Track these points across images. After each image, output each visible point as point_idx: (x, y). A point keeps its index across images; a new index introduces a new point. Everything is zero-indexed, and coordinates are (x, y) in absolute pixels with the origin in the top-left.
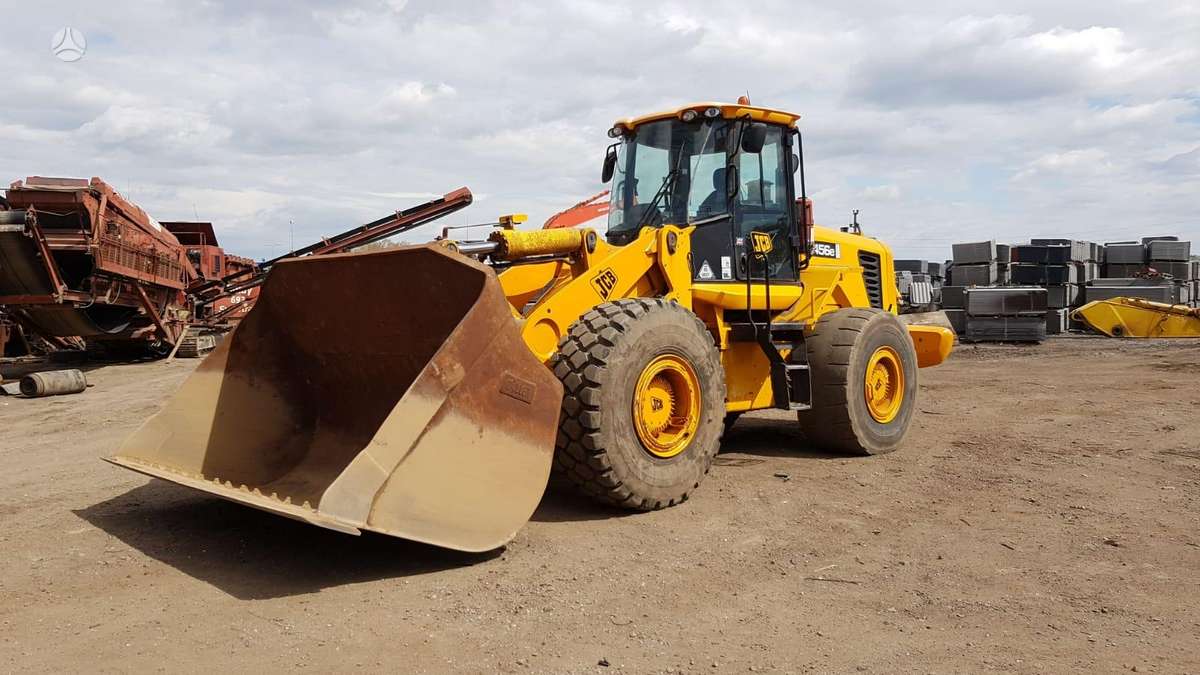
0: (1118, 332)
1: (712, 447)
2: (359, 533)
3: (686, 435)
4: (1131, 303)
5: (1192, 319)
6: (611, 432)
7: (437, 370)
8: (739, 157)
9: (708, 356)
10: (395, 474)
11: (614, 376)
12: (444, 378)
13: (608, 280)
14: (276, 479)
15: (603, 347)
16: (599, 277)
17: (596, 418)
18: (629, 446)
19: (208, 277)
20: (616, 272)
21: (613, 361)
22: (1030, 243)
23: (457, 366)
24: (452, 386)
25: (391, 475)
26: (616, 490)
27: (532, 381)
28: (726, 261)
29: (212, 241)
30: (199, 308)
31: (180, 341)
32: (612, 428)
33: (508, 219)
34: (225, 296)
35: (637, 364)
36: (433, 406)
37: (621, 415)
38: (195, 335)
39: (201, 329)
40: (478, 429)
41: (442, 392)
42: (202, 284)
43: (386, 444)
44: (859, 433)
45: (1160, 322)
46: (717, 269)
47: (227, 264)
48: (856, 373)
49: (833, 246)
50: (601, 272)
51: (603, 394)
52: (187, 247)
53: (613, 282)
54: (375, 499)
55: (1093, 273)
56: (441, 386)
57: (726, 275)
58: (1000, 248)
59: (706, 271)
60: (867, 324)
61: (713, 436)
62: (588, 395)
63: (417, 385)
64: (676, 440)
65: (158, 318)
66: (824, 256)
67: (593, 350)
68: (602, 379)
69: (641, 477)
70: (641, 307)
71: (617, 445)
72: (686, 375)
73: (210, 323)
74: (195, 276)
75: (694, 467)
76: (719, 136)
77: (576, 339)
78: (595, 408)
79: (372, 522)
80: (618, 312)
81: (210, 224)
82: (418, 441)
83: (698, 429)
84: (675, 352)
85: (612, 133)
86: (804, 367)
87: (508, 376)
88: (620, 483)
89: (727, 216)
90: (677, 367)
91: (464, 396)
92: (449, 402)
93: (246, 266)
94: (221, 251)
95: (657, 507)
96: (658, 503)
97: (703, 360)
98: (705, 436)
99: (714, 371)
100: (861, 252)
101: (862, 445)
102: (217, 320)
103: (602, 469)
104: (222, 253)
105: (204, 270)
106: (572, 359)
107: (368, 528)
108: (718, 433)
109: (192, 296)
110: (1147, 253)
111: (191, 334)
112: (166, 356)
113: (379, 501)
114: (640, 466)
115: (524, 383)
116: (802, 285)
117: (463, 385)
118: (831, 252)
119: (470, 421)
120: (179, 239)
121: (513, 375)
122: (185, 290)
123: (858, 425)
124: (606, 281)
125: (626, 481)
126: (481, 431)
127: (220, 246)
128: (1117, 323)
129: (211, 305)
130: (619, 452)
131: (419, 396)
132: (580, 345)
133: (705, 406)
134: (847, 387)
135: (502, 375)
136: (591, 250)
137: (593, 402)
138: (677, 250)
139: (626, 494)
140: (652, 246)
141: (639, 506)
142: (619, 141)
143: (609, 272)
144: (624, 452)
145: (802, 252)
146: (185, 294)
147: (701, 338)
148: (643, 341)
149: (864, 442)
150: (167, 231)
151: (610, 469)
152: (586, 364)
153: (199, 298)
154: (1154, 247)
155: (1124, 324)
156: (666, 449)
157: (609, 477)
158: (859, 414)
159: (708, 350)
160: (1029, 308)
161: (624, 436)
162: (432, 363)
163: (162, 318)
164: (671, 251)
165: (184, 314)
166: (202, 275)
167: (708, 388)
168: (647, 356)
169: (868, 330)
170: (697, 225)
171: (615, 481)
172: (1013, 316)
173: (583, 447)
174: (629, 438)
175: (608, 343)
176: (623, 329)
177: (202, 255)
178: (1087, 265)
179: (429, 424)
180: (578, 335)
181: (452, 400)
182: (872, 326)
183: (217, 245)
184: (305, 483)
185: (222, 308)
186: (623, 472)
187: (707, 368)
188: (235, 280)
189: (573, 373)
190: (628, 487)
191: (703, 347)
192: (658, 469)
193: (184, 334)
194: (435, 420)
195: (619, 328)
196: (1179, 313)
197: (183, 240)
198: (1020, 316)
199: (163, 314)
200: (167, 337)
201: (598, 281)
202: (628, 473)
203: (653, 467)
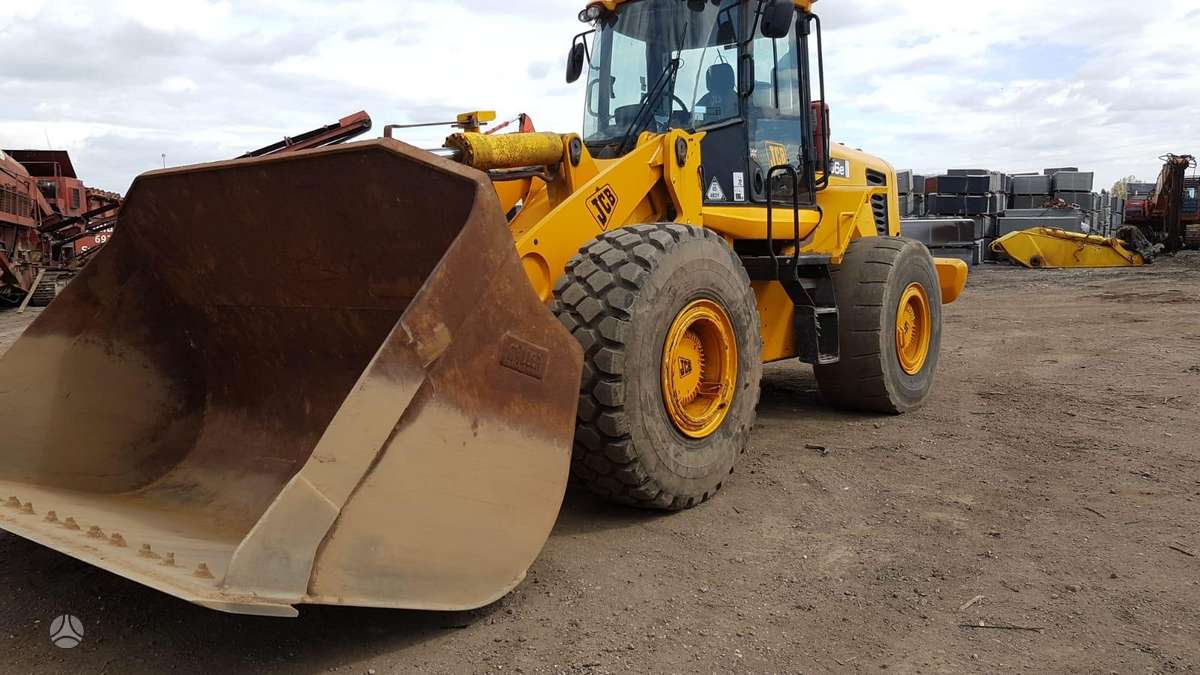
0: (1036, 262)
1: (749, 420)
2: (295, 613)
3: (722, 406)
4: (1048, 234)
5: (1105, 249)
6: (638, 410)
7: (410, 334)
8: (752, 45)
9: (745, 301)
10: (348, 507)
11: (640, 332)
12: (420, 346)
13: (606, 201)
14: (150, 481)
15: (626, 292)
16: (596, 196)
17: (618, 392)
18: (658, 426)
19: (68, 214)
20: (617, 191)
21: (638, 312)
22: (946, 173)
23: (440, 329)
24: (432, 358)
25: (341, 510)
26: (642, 488)
27: (543, 345)
28: (738, 177)
29: (70, 172)
30: (56, 249)
31: (34, 287)
32: (638, 404)
33: (470, 117)
34: (86, 235)
35: (667, 314)
36: (404, 394)
37: (648, 386)
38: (52, 279)
39: (59, 273)
40: (470, 423)
41: (418, 369)
42: (58, 220)
43: (334, 460)
44: (891, 388)
45: (1076, 252)
46: (728, 188)
47: (88, 198)
48: (889, 314)
49: (843, 163)
50: (598, 189)
51: (626, 358)
52: (37, 179)
53: (613, 203)
54: (319, 552)
55: (1002, 203)
56: (416, 359)
57: (739, 196)
58: (916, 178)
59: (716, 191)
60: (898, 255)
61: (749, 405)
62: (607, 359)
63: (379, 360)
64: (711, 413)
65: (5, 260)
67: (610, 295)
68: (626, 337)
69: (672, 468)
70: (670, 236)
71: (644, 429)
72: (720, 326)
73: (70, 267)
74: (49, 211)
75: (730, 449)
76: (724, 18)
77: (579, 279)
78: (615, 378)
79: (315, 589)
80: (638, 243)
81: (65, 152)
82: (384, 447)
83: (734, 397)
84: (708, 295)
85: (585, 16)
86: (833, 310)
87: (511, 340)
88: (648, 479)
89: (740, 120)
90: (712, 316)
91: (450, 374)
92: (430, 384)
93: (112, 201)
94: (80, 184)
95: (690, 504)
96: (691, 500)
97: (740, 307)
98: (741, 407)
99: (751, 320)
100: (868, 171)
101: (893, 403)
102: (78, 262)
103: (626, 462)
104: (82, 186)
105: (61, 204)
106: (578, 309)
107: (309, 600)
108: (755, 401)
109: (46, 235)
110: (1052, 183)
111: (47, 279)
112: (18, 305)
113: (324, 555)
114: (671, 455)
115: (533, 349)
116: (819, 210)
117: (448, 357)
118: (841, 170)
119: (459, 411)
120: (28, 171)
121: (516, 337)
122: (38, 229)
123: (890, 379)
124: (604, 201)
125: (655, 476)
126: (475, 425)
127: (78, 178)
128: (1035, 254)
129: (71, 245)
130: (648, 436)
131: (384, 379)
132: (589, 288)
133: (742, 367)
134: (880, 334)
135: (503, 337)
136: (575, 162)
137: (615, 369)
138: (687, 161)
139: (654, 492)
140: (655, 157)
141: (670, 506)
142: (591, 28)
143: (607, 190)
144: (652, 435)
145: (817, 169)
146: (37, 232)
147: (736, 275)
148: (674, 282)
149: (896, 400)
150: (12, 160)
151: (635, 460)
152: (600, 316)
153: (56, 237)
154: (1058, 178)
155: (1041, 254)
156: (698, 426)
157: (634, 471)
158: (891, 366)
159: (745, 292)
160: (956, 240)
161: (652, 414)
162: (403, 324)
163: (10, 261)
164: (681, 163)
165: (37, 256)
166: (58, 210)
167: (745, 342)
168: (678, 303)
169: (900, 263)
170: (707, 131)
171: (642, 476)
172: (940, 247)
173: (600, 432)
174: (658, 416)
175: (632, 286)
176: (649, 266)
177: (57, 187)
178: (998, 195)
179: (400, 422)
180: (584, 276)
181: (432, 381)
182: (904, 259)
183: (75, 177)
184: (196, 485)
185: (84, 249)
186: (651, 463)
187: (743, 316)
188: (99, 216)
189: (582, 329)
190: (656, 483)
191: (739, 288)
192: (691, 455)
193: (39, 278)
194: (409, 415)
195: (645, 263)
196: (1094, 242)
197: (33, 170)
198: (947, 247)
199: (12, 255)
200: (17, 282)
201: (594, 202)
202: (657, 464)
203: (686, 452)
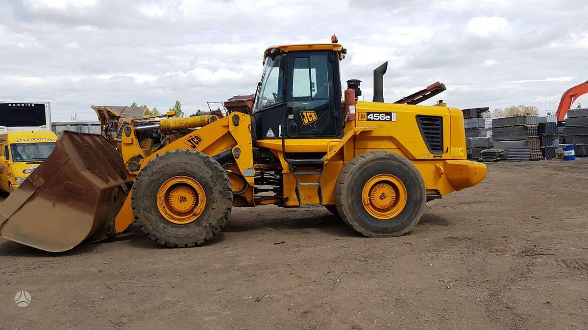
3: (195, 214)
6: (142, 210)
7: (30, 180)
9: (212, 177)
10: (11, 218)
11: (143, 185)
12: (34, 183)
18: (153, 217)
21: (143, 178)
23: (41, 179)
24: (38, 186)
25: (8, 218)
27: (81, 186)
32: (142, 208)
35: (159, 180)
36: (29, 194)
37: (148, 203)
40: (52, 204)
41: (33, 188)
43: (7, 206)
46: (276, 132)
48: (350, 189)
49: (390, 114)
51: (137, 193)
53: (199, 141)
54: (2, 226)
56: (33, 186)
59: (271, 133)
61: (216, 216)
63: (21, 185)
64: (188, 216)
66: (379, 120)
68: (136, 186)
69: (161, 232)
71: (145, 216)
72: (194, 185)
75: (200, 230)
78: (133, 199)
82: (22, 206)
83: (204, 212)
84: (187, 175)
87: (68, 183)
88: (149, 233)
89: (282, 104)
90: (188, 182)
91: (45, 190)
96: (177, 245)
97: (208, 179)
98: (209, 216)
100: (418, 116)
108: (220, 215)
114: (161, 227)
115: (77, 186)
117: (44, 186)
118: (387, 118)
119: (48, 200)
121: (71, 183)
123: (352, 219)
125: (153, 233)
126: (54, 205)
130: (147, 219)
131: (22, 190)
133: (209, 202)
134: (342, 197)
135: (65, 183)
139: (154, 239)
141: (164, 245)
143: (197, 136)
144: (150, 219)
148: (162, 169)
151: (142, 226)
156: (180, 220)
157: (141, 229)
159: (212, 174)
161: (150, 213)
162: (29, 177)
164: (236, 125)
168: (166, 176)
171: (145, 232)
174: (154, 213)
179: (27, 200)
181: (38, 192)
186: (150, 228)
190: (154, 236)
191: (207, 173)
192: (174, 229)
194: (30, 199)
202: (152, 229)
203: (171, 228)
